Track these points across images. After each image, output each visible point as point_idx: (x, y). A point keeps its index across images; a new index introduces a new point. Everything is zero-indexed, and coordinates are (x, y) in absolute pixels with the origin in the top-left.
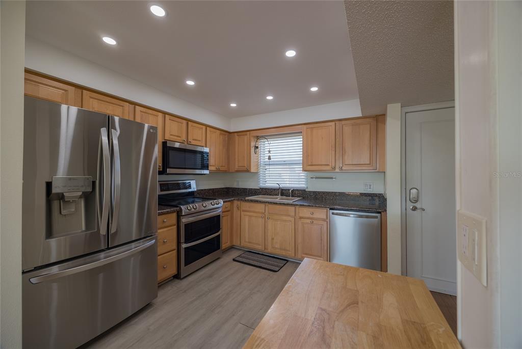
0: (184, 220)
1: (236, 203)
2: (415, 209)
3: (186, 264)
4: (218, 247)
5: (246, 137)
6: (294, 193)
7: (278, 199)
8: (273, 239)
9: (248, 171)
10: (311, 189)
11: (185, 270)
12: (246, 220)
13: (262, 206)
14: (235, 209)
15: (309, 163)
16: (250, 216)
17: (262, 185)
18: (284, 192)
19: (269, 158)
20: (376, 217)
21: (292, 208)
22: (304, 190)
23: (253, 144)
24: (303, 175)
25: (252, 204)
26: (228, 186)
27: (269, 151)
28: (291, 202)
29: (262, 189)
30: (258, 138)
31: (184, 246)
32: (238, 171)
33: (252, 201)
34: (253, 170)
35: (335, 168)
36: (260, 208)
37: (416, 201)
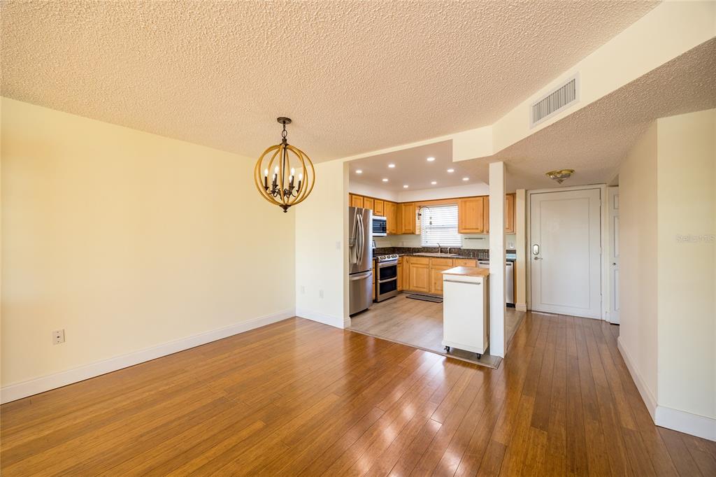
0: (380, 265)
1: (405, 258)
2: (536, 258)
3: (382, 293)
4: (395, 288)
5: (411, 207)
6: (451, 251)
7: (439, 254)
8: (435, 283)
9: (413, 233)
10: (465, 247)
11: (380, 297)
12: (414, 271)
13: (427, 259)
14: (405, 263)
15: (463, 228)
16: (417, 267)
17: (424, 244)
18: (442, 250)
19: (431, 224)
20: (510, 265)
21: (451, 260)
22: (460, 249)
23: (417, 212)
24: (459, 236)
25: (418, 258)
26: (394, 246)
27: (431, 218)
28: (449, 256)
29: (424, 248)
30: (420, 207)
31: (379, 281)
32: (404, 234)
33: (419, 256)
34: (417, 233)
35: (483, 231)
36: (425, 261)
37: (538, 254)
